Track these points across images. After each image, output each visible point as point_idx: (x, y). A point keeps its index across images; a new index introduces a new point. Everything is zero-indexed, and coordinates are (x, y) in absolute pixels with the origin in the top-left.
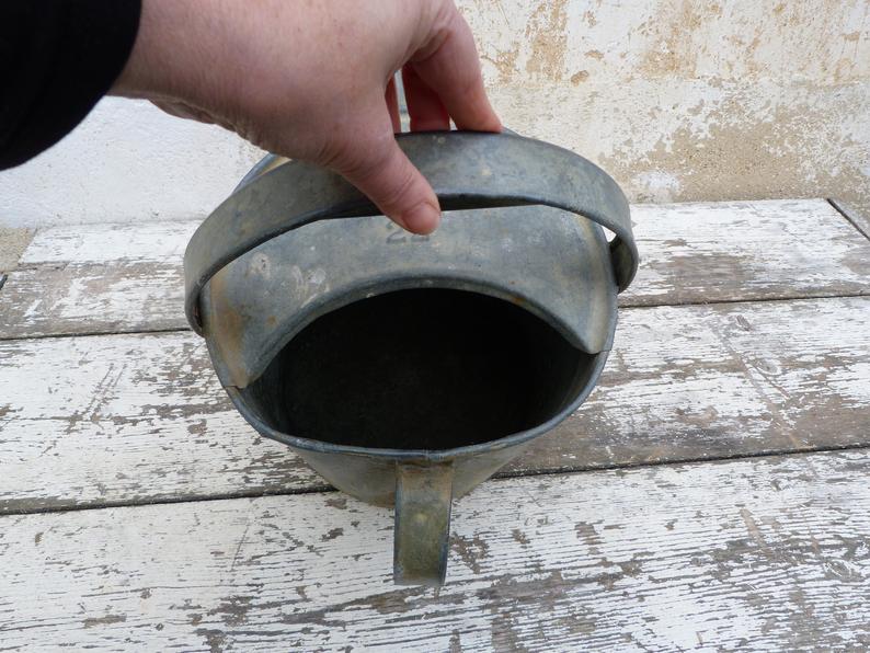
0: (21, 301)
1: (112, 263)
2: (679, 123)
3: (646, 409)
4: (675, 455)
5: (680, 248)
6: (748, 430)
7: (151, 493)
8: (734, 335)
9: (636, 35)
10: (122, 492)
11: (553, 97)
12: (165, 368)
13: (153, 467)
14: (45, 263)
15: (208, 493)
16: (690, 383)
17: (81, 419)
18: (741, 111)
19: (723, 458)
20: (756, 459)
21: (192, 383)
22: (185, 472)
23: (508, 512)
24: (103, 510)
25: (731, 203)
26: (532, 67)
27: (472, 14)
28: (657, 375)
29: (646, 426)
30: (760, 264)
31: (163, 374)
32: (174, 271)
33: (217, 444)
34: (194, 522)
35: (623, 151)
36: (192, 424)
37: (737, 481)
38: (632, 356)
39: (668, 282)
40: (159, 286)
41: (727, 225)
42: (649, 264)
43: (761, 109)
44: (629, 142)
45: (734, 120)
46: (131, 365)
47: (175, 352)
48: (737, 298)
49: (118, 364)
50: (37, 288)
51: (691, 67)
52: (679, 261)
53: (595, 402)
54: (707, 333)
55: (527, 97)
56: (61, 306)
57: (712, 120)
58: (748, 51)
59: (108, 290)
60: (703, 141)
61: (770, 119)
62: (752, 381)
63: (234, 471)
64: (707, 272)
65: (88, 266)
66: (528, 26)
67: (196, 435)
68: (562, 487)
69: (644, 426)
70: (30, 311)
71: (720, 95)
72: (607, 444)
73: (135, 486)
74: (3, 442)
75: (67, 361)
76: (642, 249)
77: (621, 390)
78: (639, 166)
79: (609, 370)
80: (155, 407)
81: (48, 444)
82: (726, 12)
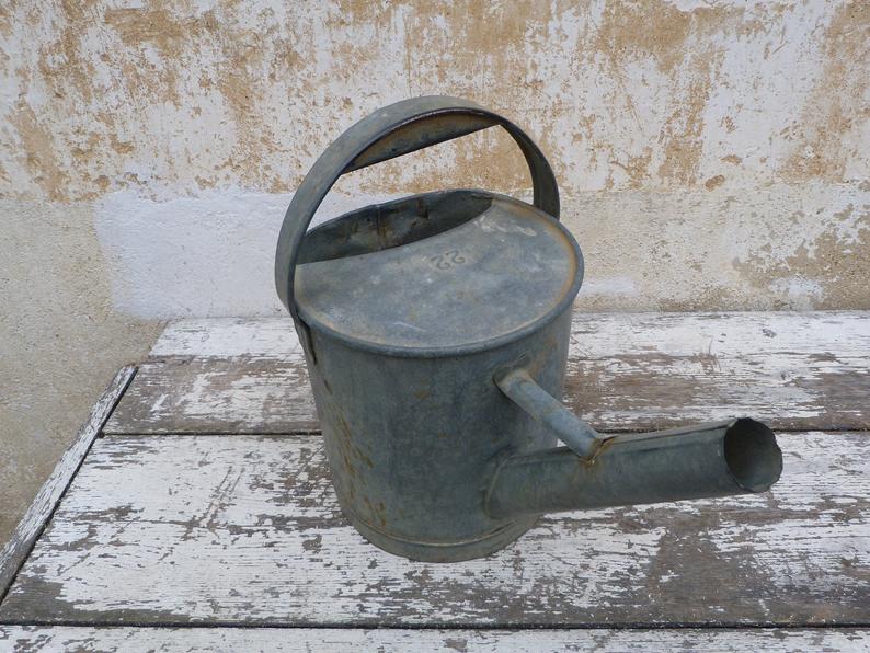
0: (149, 395)
1: (235, 359)
2: (824, 228)
3: (804, 557)
4: (843, 618)
5: (828, 363)
7: (264, 615)
9: (779, 141)
10: (234, 612)
11: (686, 202)
12: (282, 475)
13: (267, 586)
14: (174, 356)
15: (321, 620)
16: (854, 527)
17: (198, 525)
21: (308, 493)
22: (297, 594)
24: (215, 630)
26: (664, 171)
27: (604, 121)
28: (814, 515)
29: (806, 578)
31: (280, 482)
32: (294, 370)
33: (331, 564)
35: (760, 256)
36: (307, 539)
39: (818, 402)
40: (279, 385)
42: (793, 381)
44: (767, 248)
46: (249, 469)
47: (293, 457)
49: (237, 468)
50: (165, 382)
51: (839, 171)
52: (828, 378)
53: (742, 544)
55: (657, 201)
56: (186, 402)
57: (861, 225)
59: (230, 387)
60: (851, 246)
63: (350, 597)
64: (864, 393)
65: (213, 361)
66: (662, 132)
67: (310, 552)
69: (803, 578)
70: (156, 407)
72: (761, 597)
73: (248, 606)
74: (123, 544)
75: (188, 461)
76: (785, 363)
77: (773, 529)
78: (777, 272)
79: (757, 504)
80: (271, 517)
81: (165, 551)
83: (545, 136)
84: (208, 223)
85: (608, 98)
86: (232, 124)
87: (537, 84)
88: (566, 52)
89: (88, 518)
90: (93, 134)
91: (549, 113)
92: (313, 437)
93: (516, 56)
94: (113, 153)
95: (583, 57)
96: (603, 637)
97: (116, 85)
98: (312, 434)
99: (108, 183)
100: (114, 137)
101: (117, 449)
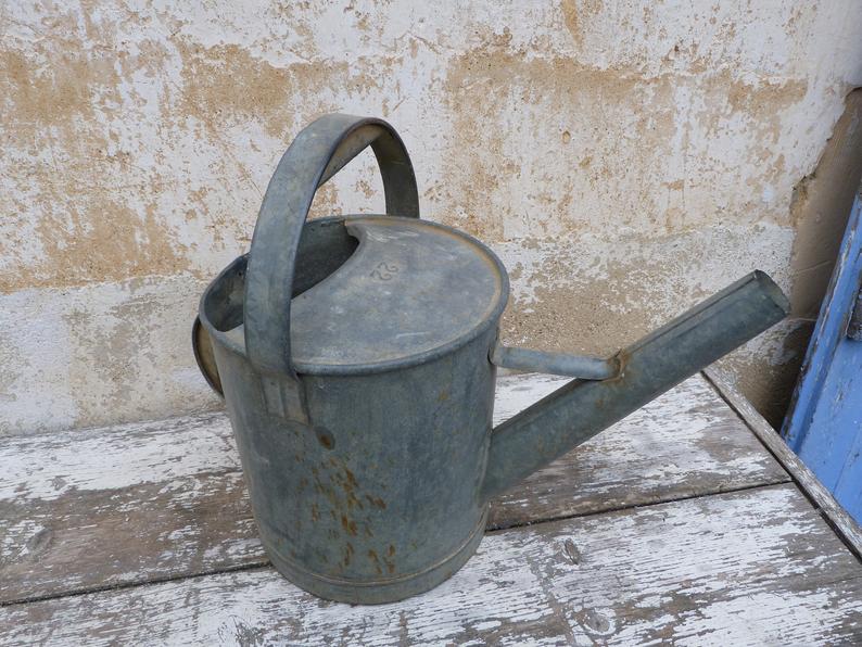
8: (559, 572)
9: (424, 201)
18: (568, 272)
27: (219, 194)
30: (601, 457)
38: (419, 622)
43: (591, 267)
45: (562, 281)
48: (570, 513)
51: (498, 230)
57: (535, 283)
58: (560, 208)
60: (533, 304)
61: (604, 276)
71: (540, 257)
82: (525, 170)
83: (150, 215)
85: (216, 168)
87: (123, 157)
88: (149, 118)
91: (148, 189)
93: (88, 126)
95: (172, 124)
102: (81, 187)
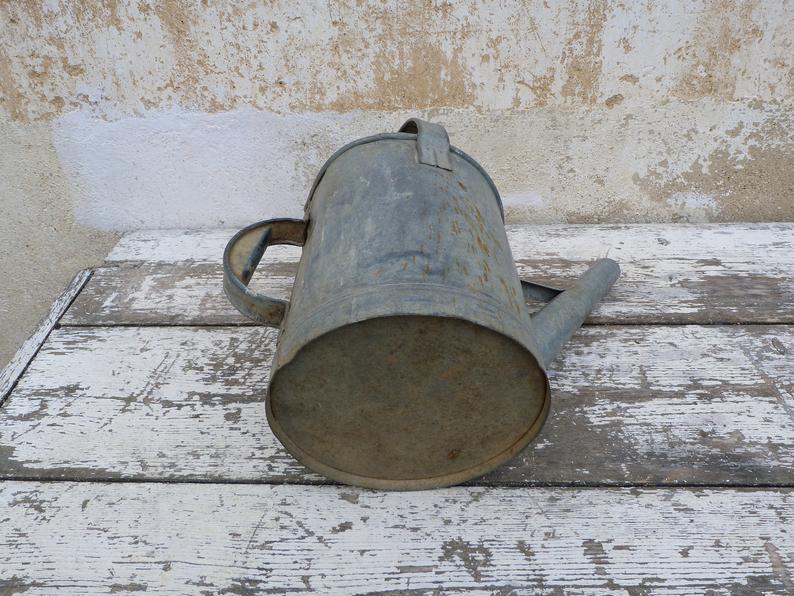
0: (101, 293)
1: (180, 264)
2: (716, 145)
3: (667, 429)
4: (694, 479)
5: (714, 267)
6: (778, 459)
7: (185, 473)
8: (768, 358)
9: (672, 60)
10: (160, 470)
11: (588, 120)
12: (212, 360)
13: (190, 449)
14: (126, 261)
15: (234, 478)
16: (716, 405)
17: (135, 401)
18: (784, 133)
19: (747, 486)
20: (787, 489)
21: (233, 374)
22: (216, 456)
23: (515, 522)
24: (142, 484)
25: (771, 225)
26: (567, 91)
27: (510, 42)
28: (681, 395)
29: (666, 447)
31: (210, 365)
33: (248, 432)
34: (219, 504)
35: (658, 171)
36: (229, 411)
37: (764, 512)
38: (655, 373)
39: (699, 300)
40: (216, 285)
41: (766, 246)
42: (679, 282)
44: (664, 163)
45: (777, 142)
46: (184, 354)
47: (223, 345)
49: (173, 354)
50: (116, 282)
51: (730, 90)
52: (711, 280)
53: (614, 418)
54: (738, 354)
55: (562, 119)
56: (133, 299)
57: (752, 142)
59: (173, 287)
60: (741, 162)
62: (786, 407)
63: (261, 458)
64: (742, 293)
65: (160, 265)
66: (564, 53)
67: (230, 422)
68: (573, 501)
69: (663, 446)
70: (107, 303)
71: (761, 117)
72: (623, 462)
73: (172, 465)
74: (69, 416)
75: (131, 348)
76: (674, 267)
77: (642, 407)
78: (674, 187)
79: (631, 386)
80: (198, 394)
81: (105, 421)
82: (768, 35)
83: (455, 57)
84: (154, 141)
85: (513, 20)
86: (170, 47)
87: (447, 7)
89: (41, 394)
90: (46, 57)
91: (459, 35)
92: (242, 328)
94: (66, 75)
96: (479, 493)
97: (64, 11)
98: (241, 325)
99: (63, 104)
100: (65, 60)
101: (70, 338)
102: (411, 30)
